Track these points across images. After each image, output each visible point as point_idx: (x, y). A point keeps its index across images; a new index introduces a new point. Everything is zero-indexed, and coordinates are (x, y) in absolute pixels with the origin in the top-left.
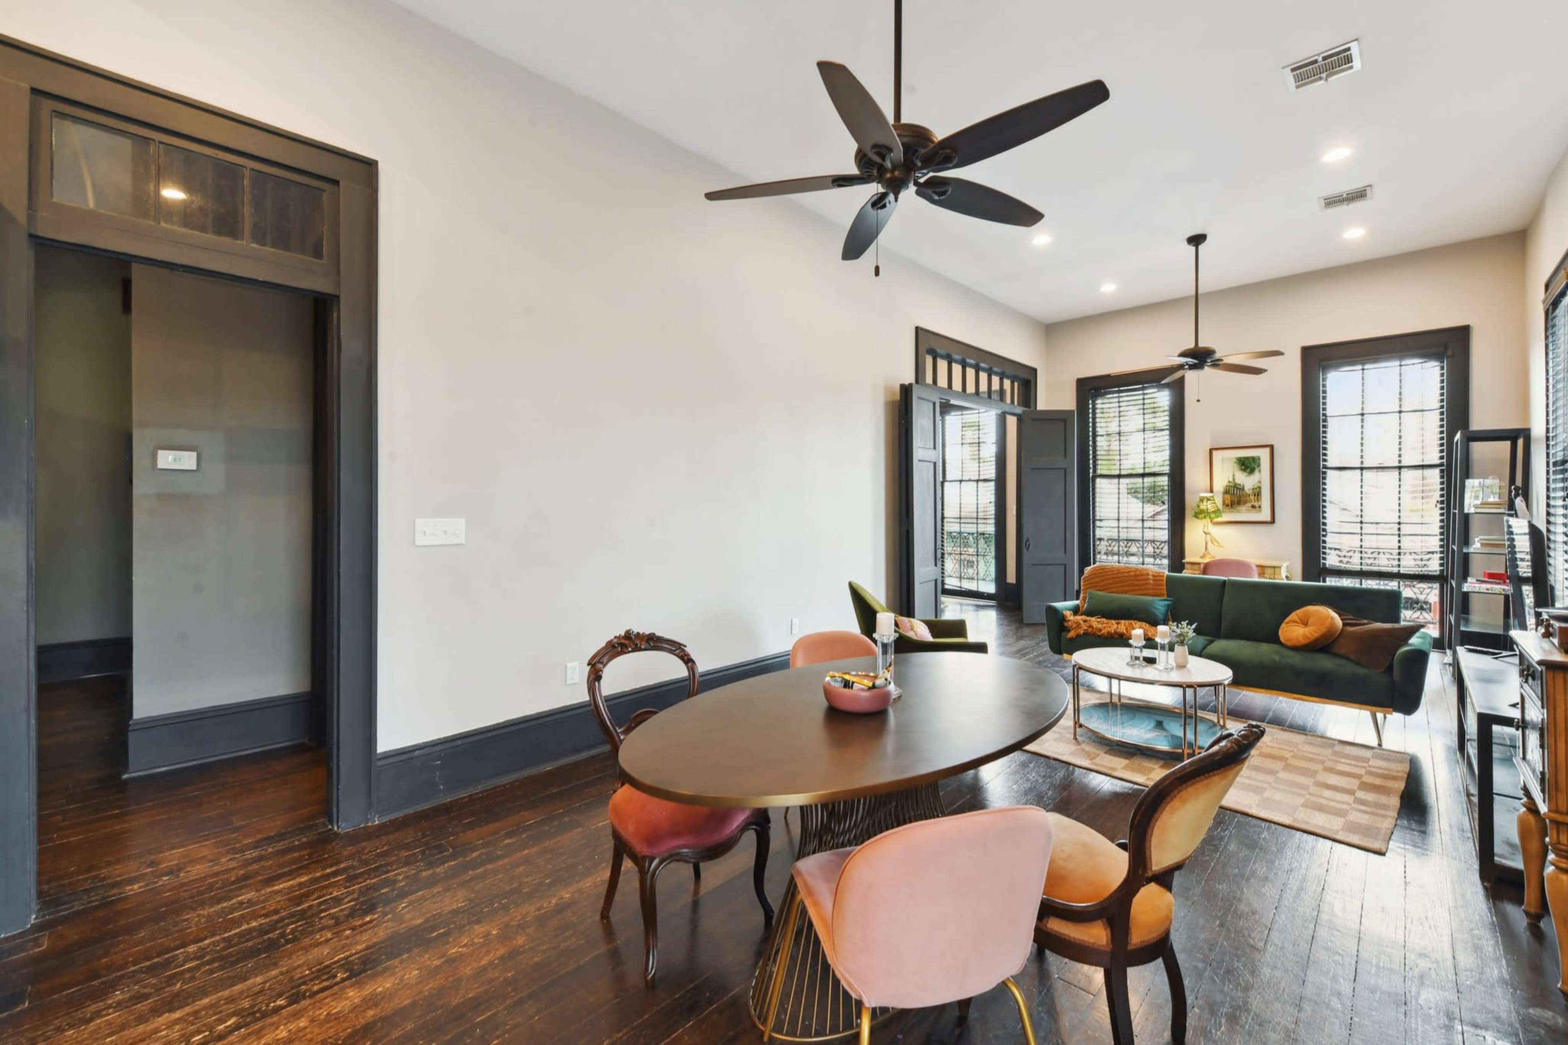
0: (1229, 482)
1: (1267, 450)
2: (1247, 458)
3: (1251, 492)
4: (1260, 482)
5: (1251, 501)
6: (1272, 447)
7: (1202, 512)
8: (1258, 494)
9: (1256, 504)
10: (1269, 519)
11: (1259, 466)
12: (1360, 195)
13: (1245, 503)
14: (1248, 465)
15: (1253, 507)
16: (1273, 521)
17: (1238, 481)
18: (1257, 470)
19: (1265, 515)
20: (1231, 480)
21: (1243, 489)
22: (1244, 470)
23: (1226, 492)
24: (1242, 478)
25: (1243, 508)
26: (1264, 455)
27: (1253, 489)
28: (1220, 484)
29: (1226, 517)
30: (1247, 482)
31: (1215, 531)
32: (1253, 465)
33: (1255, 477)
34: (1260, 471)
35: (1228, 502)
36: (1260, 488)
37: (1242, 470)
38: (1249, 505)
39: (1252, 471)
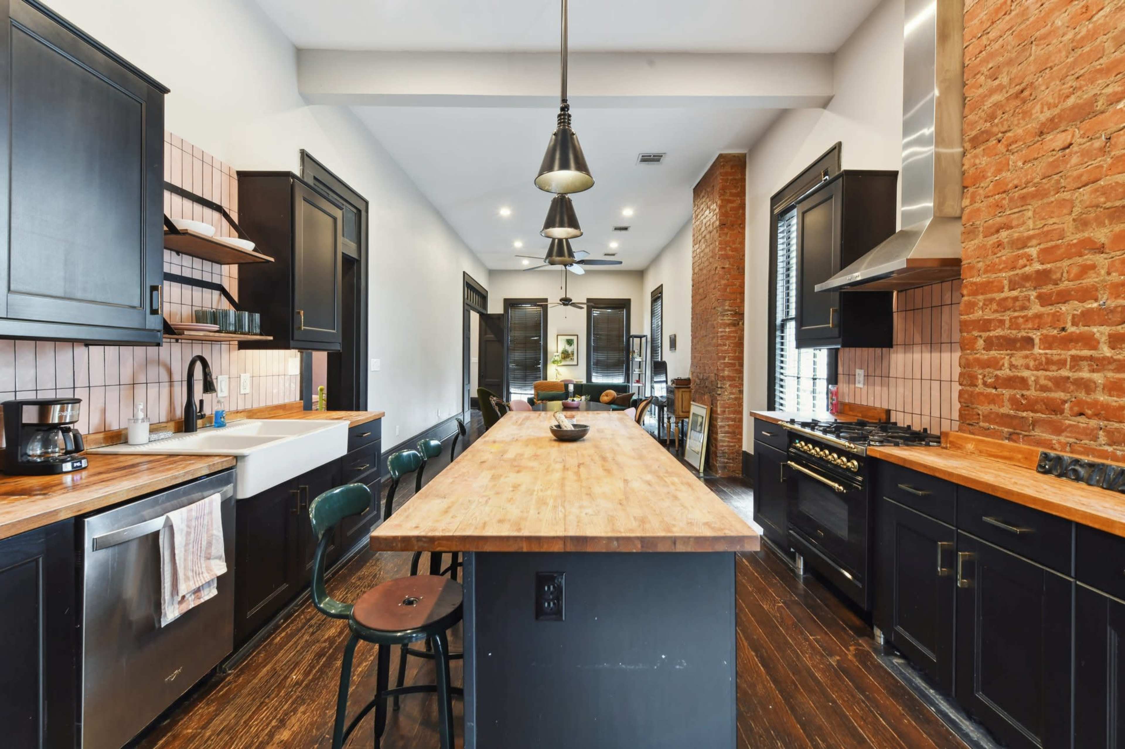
0: (564, 349)
2: (569, 339)
4: (573, 349)
6: (577, 335)
7: (556, 361)
8: (573, 354)
9: (572, 358)
11: (573, 343)
12: (626, 229)
14: (570, 342)
16: (577, 365)
17: (566, 349)
19: (575, 363)
21: (568, 352)
23: (562, 353)
24: (568, 347)
25: (568, 359)
26: (575, 338)
27: (571, 352)
28: (561, 349)
29: (563, 363)
30: (569, 349)
31: (560, 369)
33: (572, 347)
34: (573, 345)
35: (563, 357)
36: (574, 351)
37: (567, 344)
38: (570, 358)
39: (571, 345)
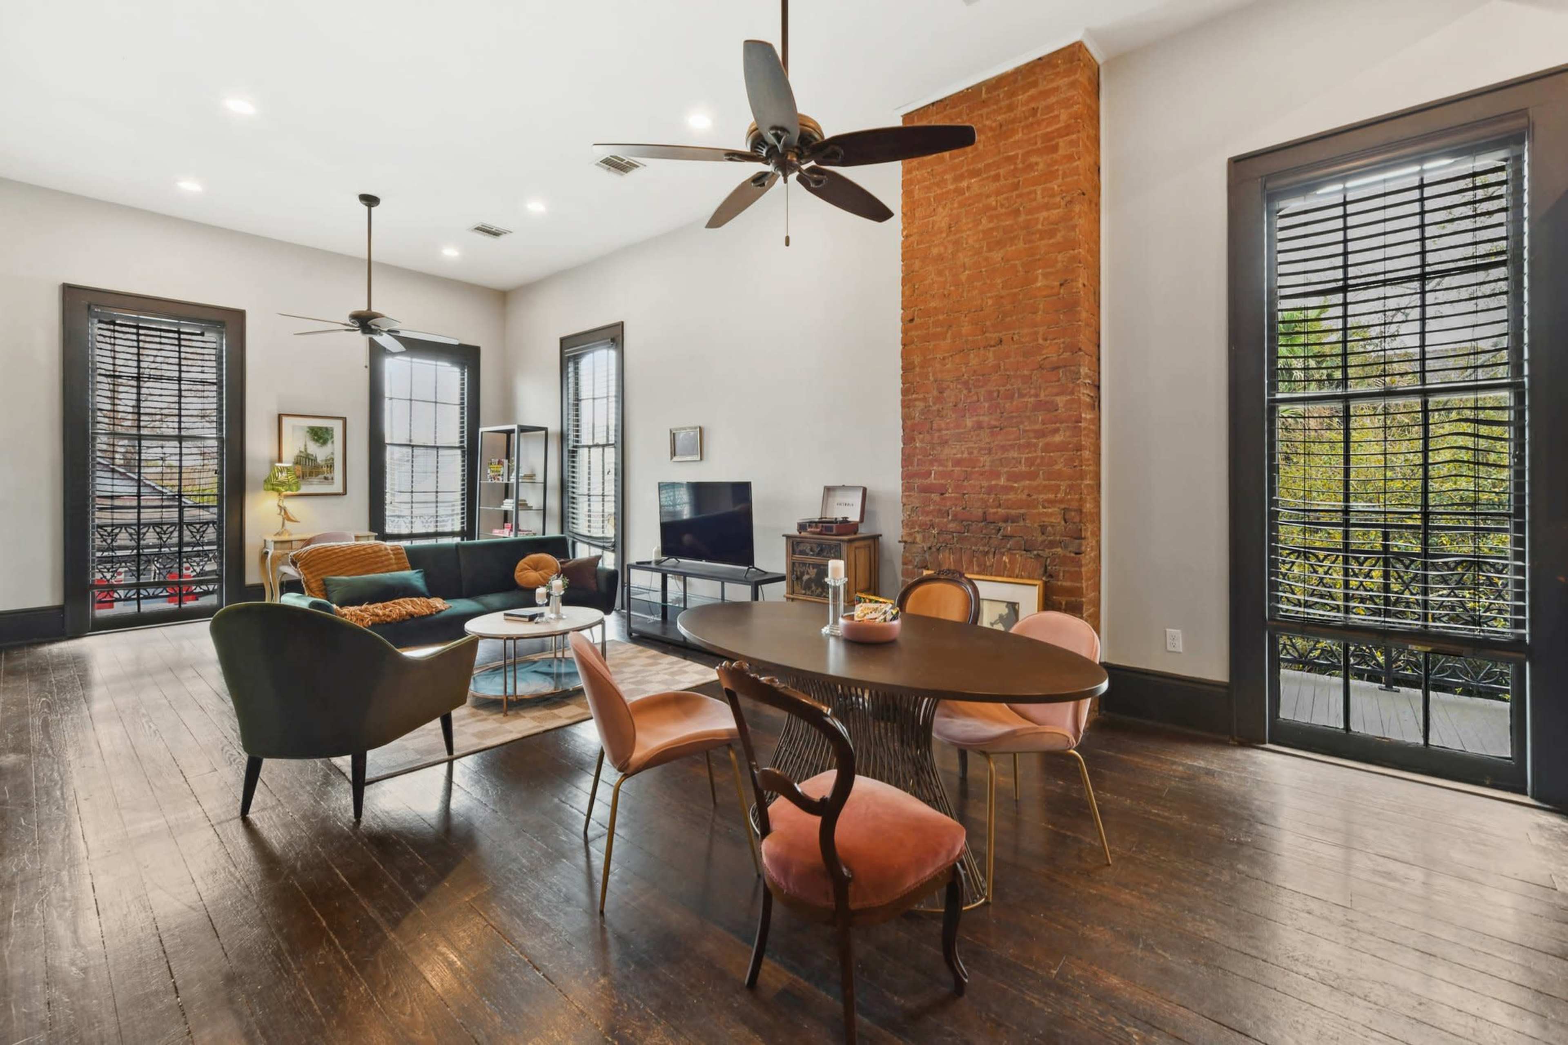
0: (301, 452)
1: (340, 422)
2: (320, 428)
3: (323, 463)
4: (333, 453)
5: (323, 473)
6: (344, 420)
7: (272, 483)
8: (331, 466)
9: (329, 476)
10: (341, 491)
11: (332, 437)
13: (317, 474)
14: (320, 436)
15: (326, 478)
16: (344, 494)
17: (309, 451)
18: (330, 442)
19: (337, 487)
20: (303, 450)
21: (315, 460)
22: (317, 441)
23: (297, 462)
24: (314, 449)
25: (315, 480)
26: (337, 426)
27: (326, 460)
28: (290, 452)
29: (298, 489)
30: (320, 453)
31: (285, 504)
32: (326, 436)
33: (328, 448)
34: (333, 442)
35: (300, 473)
36: (333, 459)
37: (314, 440)
38: (322, 476)
39: (325, 443)
